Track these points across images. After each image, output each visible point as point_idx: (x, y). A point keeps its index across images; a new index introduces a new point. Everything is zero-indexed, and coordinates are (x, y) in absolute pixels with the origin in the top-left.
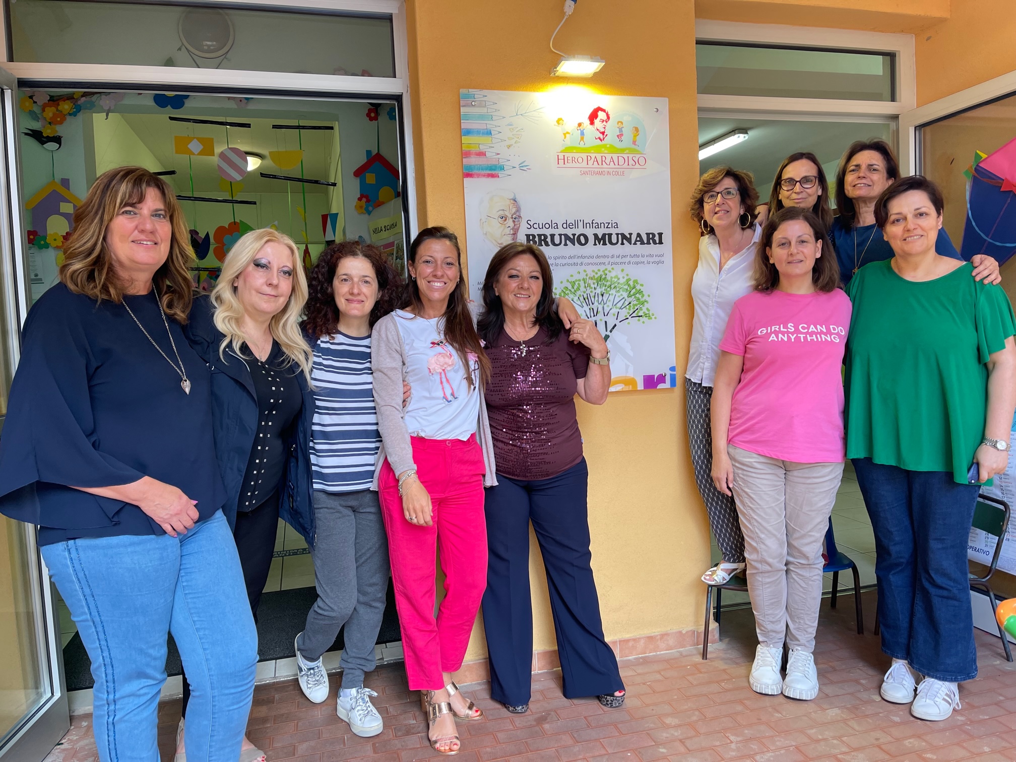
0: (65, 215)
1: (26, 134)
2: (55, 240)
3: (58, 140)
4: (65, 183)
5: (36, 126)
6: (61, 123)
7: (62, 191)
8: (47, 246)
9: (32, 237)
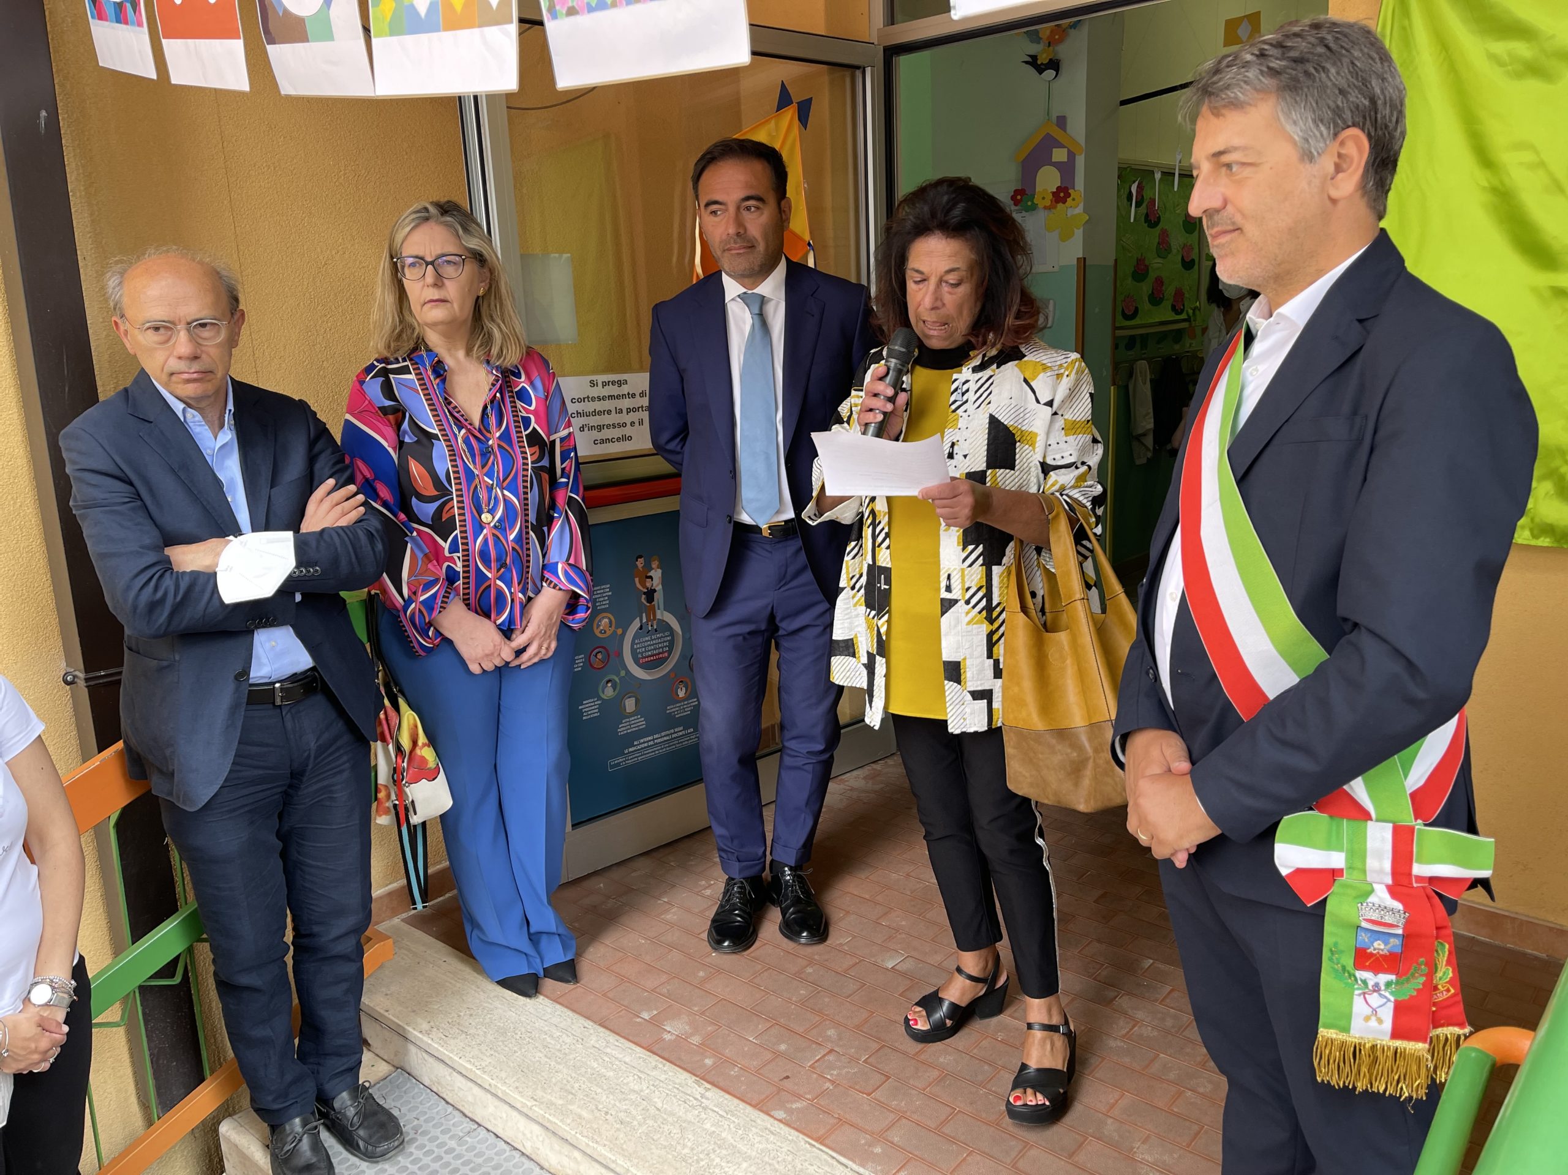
0: (1058, 165)
1: (1026, 62)
2: (1044, 198)
3: (1054, 65)
4: (1062, 122)
5: (1034, 49)
6: (1061, 41)
7: (1056, 133)
8: (1034, 208)
9: (1019, 197)
